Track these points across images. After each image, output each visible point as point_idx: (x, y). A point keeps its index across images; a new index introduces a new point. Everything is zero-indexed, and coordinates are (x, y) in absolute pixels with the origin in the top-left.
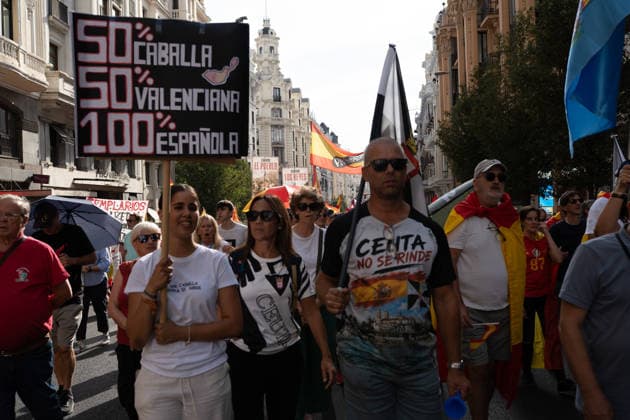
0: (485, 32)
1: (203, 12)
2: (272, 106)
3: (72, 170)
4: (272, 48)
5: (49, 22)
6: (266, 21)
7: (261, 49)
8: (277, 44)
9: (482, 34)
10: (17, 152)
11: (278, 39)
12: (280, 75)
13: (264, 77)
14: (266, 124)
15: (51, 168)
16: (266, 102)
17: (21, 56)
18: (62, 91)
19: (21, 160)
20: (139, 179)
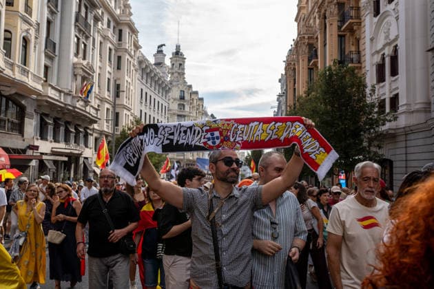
0: (312, 69)
1: (138, 42)
2: (178, 103)
3: (51, 142)
4: (180, 65)
5: (45, 53)
6: (178, 47)
7: (173, 64)
8: (184, 62)
9: (310, 69)
10: (21, 130)
11: (185, 59)
12: (185, 82)
13: (174, 83)
14: (174, 114)
15: (40, 141)
16: (175, 99)
17: (30, 75)
18: (50, 95)
19: (23, 136)
20: (90, 148)
